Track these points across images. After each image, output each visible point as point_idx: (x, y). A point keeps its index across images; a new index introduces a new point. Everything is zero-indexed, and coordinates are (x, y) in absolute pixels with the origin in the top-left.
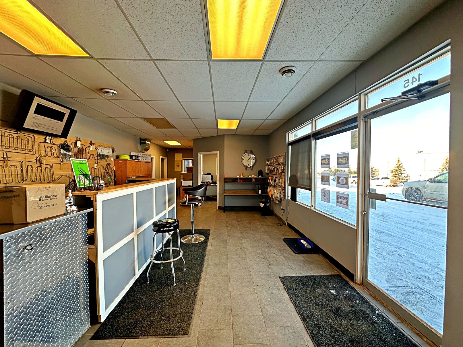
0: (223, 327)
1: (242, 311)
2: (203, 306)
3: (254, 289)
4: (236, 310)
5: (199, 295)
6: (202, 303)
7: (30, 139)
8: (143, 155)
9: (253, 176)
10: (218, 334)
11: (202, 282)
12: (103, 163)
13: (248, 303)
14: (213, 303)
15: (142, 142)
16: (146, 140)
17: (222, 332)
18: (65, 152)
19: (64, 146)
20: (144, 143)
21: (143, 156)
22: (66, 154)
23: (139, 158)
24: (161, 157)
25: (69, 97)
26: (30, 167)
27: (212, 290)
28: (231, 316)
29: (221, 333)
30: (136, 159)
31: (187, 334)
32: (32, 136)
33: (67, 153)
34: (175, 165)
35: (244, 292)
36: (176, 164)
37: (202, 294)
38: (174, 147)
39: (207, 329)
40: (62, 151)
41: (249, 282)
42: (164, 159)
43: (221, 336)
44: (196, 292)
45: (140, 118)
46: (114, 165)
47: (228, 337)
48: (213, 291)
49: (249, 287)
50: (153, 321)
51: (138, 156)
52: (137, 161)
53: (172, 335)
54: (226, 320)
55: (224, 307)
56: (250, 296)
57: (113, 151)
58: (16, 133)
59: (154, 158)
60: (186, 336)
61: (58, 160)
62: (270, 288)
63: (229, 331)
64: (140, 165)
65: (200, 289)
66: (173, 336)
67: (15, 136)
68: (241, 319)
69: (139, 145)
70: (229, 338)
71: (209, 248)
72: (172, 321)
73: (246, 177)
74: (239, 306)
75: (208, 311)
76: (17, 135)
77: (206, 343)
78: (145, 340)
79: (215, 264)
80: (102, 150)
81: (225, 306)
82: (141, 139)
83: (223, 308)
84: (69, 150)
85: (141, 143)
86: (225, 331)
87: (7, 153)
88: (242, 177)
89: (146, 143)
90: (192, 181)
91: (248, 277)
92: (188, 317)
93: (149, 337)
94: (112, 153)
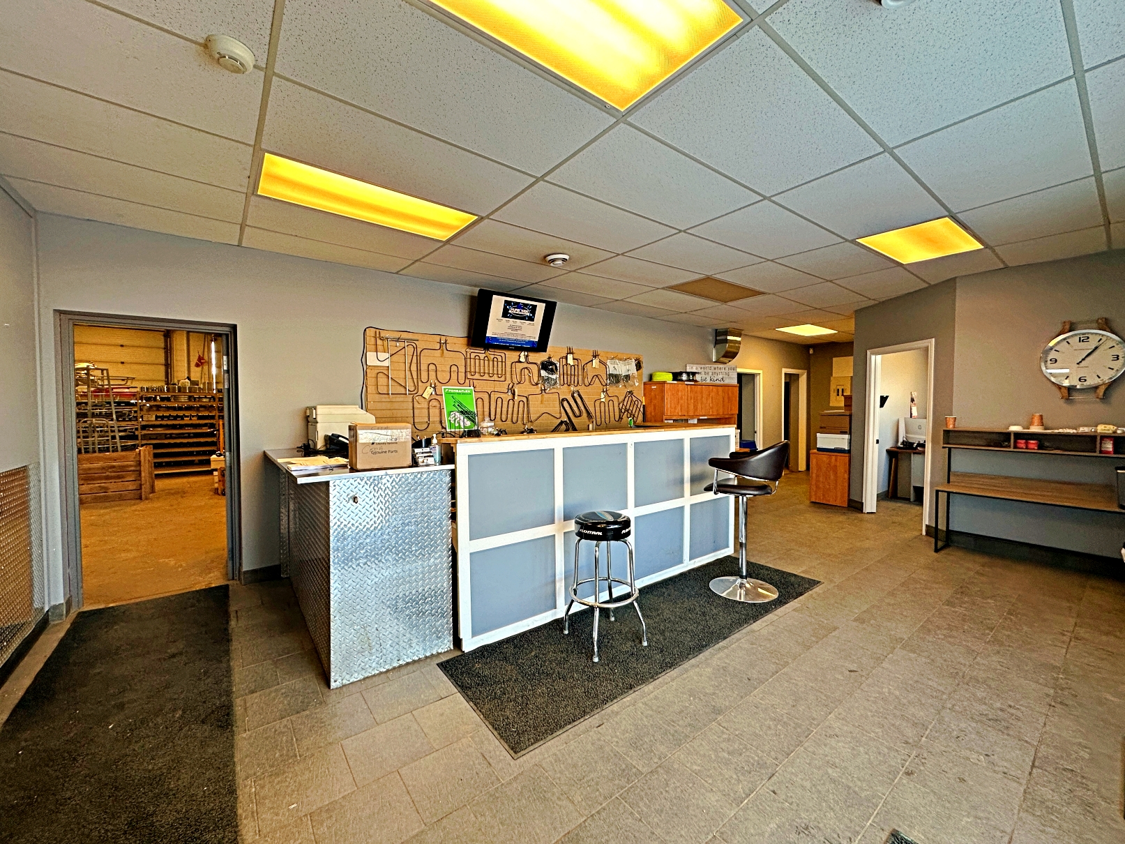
0: (578, 798)
1: (649, 807)
2: (595, 731)
3: (747, 791)
4: (643, 794)
5: (614, 707)
6: (598, 725)
7: (500, 359)
8: (715, 369)
9: (1101, 429)
10: (555, 798)
11: (648, 688)
12: (620, 390)
13: (688, 807)
14: (617, 742)
15: (718, 338)
16: (726, 333)
17: (565, 803)
18: (547, 375)
19: (547, 366)
20: (722, 340)
21: (716, 371)
22: (548, 378)
23: (698, 377)
24: (784, 370)
25: (533, 284)
26: (500, 400)
27: (646, 717)
28: (617, 795)
29: (559, 803)
30: (689, 380)
31: (515, 752)
32: (503, 355)
33: (550, 376)
34: (832, 393)
35: (710, 776)
36: (833, 387)
37: (619, 710)
38: (821, 341)
39: (550, 773)
40: (543, 373)
41: (762, 765)
42: (798, 375)
43: (554, 807)
44: (612, 697)
45: (663, 288)
46: (645, 395)
47: (561, 823)
48: (645, 719)
49: (742, 778)
50: (505, 694)
51: (694, 374)
52: (693, 383)
53: (500, 734)
54: (598, 790)
55: (627, 767)
56: (713, 798)
57: (639, 366)
58: (483, 352)
59: (761, 375)
60: (511, 752)
61: (538, 388)
62: (807, 828)
63: (575, 814)
64: (702, 393)
65: (628, 699)
66: (499, 737)
67: (482, 356)
68: (628, 818)
69: (713, 346)
70: (559, 826)
71: (756, 626)
72: (523, 714)
73: (1061, 431)
74: (657, 792)
75: (589, 747)
76: (484, 355)
77: (521, 792)
78: (470, 711)
79: (724, 669)
80: (616, 366)
81: (629, 767)
82: (718, 333)
83: (624, 766)
84: (552, 372)
85: (717, 342)
86: (571, 807)
87: (474, 381)
88: (1036, 429)
89: (726, 341)
90: (847, 437)
91: (773, 753)
92: (550, 726)
93: (478, 711)
94: (637, 370)
